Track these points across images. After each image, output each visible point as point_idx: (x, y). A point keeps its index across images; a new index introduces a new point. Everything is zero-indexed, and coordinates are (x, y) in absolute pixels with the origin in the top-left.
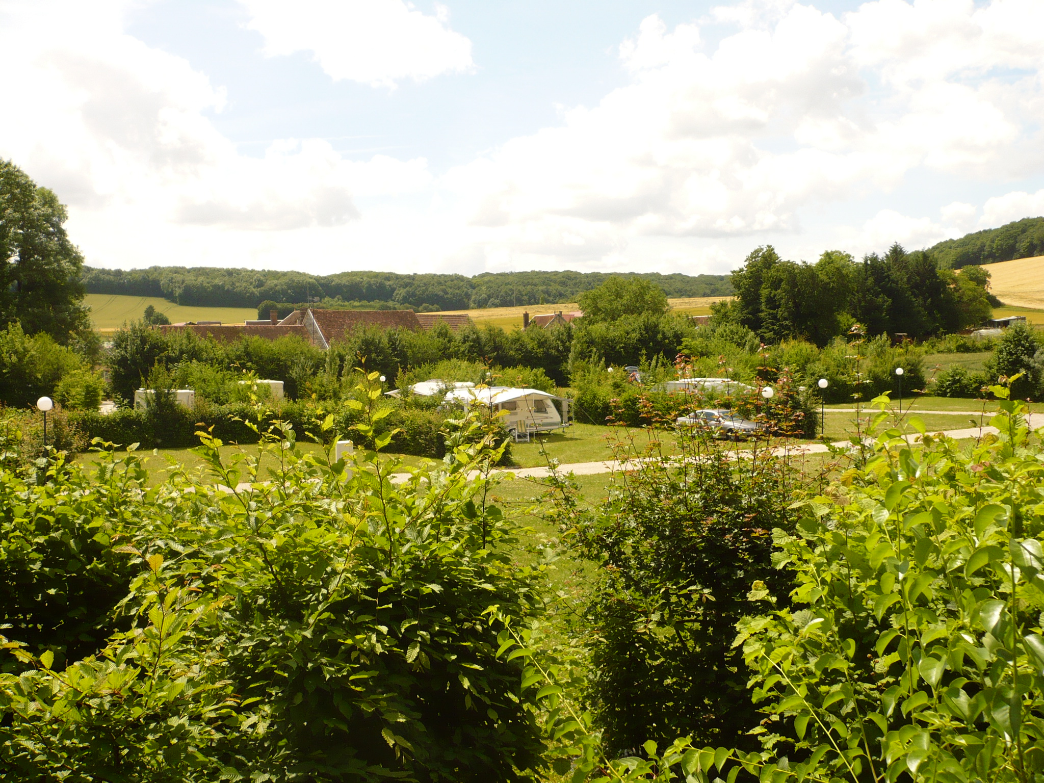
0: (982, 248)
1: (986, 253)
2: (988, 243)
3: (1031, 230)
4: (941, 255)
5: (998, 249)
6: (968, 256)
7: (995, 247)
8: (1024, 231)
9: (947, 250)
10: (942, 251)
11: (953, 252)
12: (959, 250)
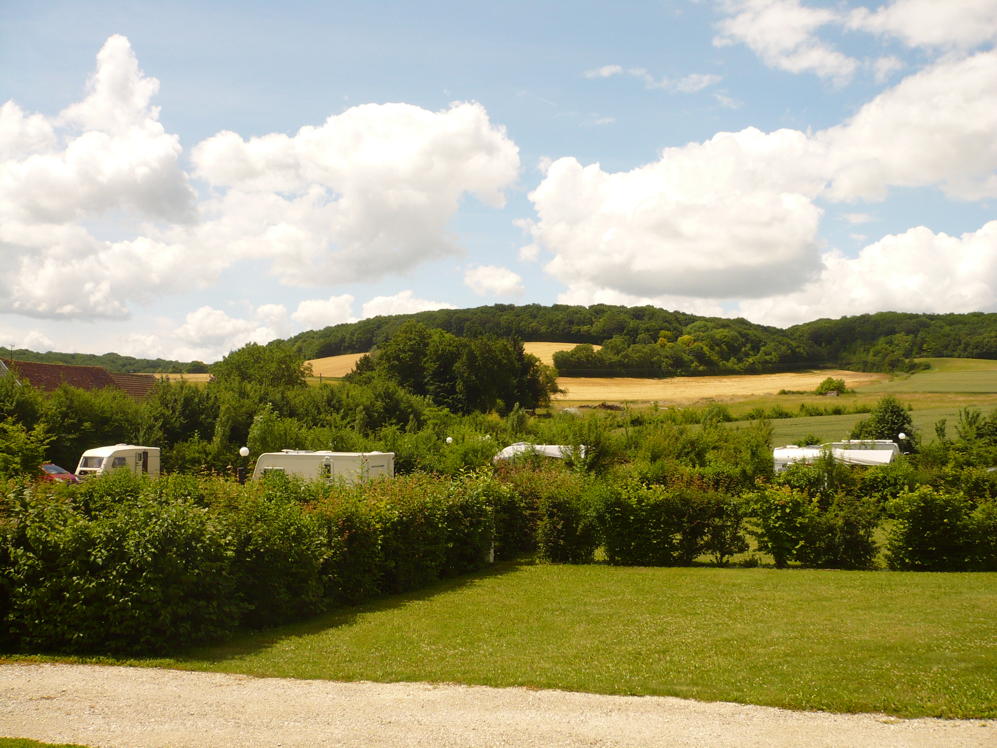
0: (343, 340)
1: (346, 344)
2: (348, 336)
3: (386, 327)
4: (304, 344)
5: (357, 341)
6: (331, 346)
7: (355, 339)
8: (379, 327)
9: (310, 340)
10: (305, 341)
11: (316, 342)
12: (322, 340)
